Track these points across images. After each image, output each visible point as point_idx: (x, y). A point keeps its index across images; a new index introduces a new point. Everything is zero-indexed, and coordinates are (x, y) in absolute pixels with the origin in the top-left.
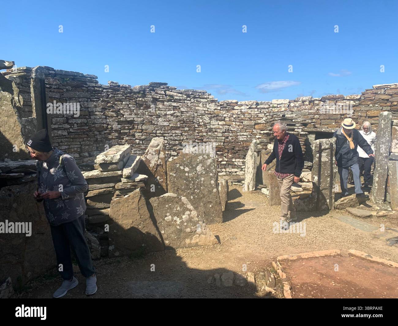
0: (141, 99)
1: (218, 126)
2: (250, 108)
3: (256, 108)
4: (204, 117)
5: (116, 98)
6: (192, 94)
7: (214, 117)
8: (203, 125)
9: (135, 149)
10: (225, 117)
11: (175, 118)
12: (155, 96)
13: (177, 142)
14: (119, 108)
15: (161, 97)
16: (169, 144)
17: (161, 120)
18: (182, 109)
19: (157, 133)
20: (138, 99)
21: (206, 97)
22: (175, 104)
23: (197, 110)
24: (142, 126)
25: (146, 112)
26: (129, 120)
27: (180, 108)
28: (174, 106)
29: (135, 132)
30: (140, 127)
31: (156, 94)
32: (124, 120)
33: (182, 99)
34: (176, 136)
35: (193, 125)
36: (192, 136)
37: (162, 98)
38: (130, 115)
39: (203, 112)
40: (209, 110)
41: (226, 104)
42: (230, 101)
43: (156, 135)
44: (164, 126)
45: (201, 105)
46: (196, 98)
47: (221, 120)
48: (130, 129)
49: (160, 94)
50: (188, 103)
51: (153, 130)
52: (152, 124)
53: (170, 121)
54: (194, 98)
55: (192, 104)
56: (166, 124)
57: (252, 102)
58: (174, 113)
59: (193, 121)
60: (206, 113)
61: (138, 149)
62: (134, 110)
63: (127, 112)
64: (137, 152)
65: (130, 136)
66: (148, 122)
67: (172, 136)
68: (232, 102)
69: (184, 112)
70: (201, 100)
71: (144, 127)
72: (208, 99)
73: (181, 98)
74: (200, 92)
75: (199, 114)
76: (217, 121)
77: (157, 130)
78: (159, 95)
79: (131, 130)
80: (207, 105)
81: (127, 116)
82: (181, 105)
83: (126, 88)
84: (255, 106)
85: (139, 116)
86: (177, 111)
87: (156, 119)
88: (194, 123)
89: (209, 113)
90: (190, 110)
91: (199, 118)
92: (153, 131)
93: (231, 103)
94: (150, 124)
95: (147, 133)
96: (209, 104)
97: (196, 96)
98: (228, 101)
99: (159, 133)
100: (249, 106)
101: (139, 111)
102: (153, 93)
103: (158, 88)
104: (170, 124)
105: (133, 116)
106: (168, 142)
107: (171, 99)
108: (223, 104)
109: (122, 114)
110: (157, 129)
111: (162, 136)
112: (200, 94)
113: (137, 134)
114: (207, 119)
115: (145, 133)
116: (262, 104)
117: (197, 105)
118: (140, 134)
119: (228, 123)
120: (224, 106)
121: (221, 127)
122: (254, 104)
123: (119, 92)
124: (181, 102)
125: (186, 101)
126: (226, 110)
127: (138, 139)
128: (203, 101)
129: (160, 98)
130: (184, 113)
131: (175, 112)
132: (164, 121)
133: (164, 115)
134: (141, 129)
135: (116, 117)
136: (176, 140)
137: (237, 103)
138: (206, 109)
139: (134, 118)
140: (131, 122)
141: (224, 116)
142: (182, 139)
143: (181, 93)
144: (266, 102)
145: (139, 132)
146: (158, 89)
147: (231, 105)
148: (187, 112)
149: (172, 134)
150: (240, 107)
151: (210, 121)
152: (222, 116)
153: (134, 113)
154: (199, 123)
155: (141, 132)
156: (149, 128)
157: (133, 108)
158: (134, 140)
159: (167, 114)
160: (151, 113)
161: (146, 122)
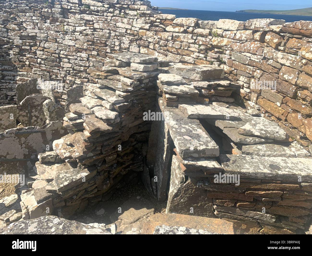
0: (46, 10)
2: (185, 32)
3: (192, 32)
4: (124, 38)
5: (19, 8)
6: (118, 3)
7: (137, 40)
8: (118, 50)
9: (35, 69)
10: (150, 42)
11: (83, 37)
12: (66, 7)
13: (82, 69)
14: (21, 20)
16: (74, 69)
17: (67, 38)
18: (96, 26)
19: (60, 54)
20: (43, 10)
21: (136, 7)
22: (89, 17)
23: (117, 27)
24: (45, 43)
25: (52, 26)
26: (31, 35)
27: (93, 24)
28: (87, 20)
29: (36, 50)
30: (42, 45)
31: (68, 4)
32: (26, 35)
33: (101, 10)
34: (81, 60)
35: (103, 49)
36: (100, 63)
37: (73, 9)
38: (33, 29)
39: (124, 31)
40: (133, 29)
41: (159, 21)
44: (69, 46)
45: (125, 20)
46: (124, 8)
47: (143, 47)
48: (31, 46)
50: (107, 17)
51: (56, 49)
52: (56, 42)
53: (76, 40)
54: (121, 9)
55: (114, 18)
56: (71, 43)
58: (85, 30)
59: (105, 43)
60: (128, 33)
61: (39, 69)
62: (37, 23)
63: (30, 26)
64: (37, 72)
65: (32, 53)
66: (52, 39)
67: (76, 59)
68: (167, 18)
69: (97, 29)
70: (130, 12)
71: (46, 45)
72: (138, 11)
73: (99, 9)
75: (117, 34)
77: (60, 50)
79: (33, 47)
80: (135, 20)
81: (30, 30)
82: (96, 18)
84: (192, 29)
85: (42, 31)
86: (88, 28)
87: (62, 35)
88: (106, 45)
89: (131, 34)
90: (108, 26)
91: (116, 40)
92: (56, 51)
93: (165, 20)
94: (55, 42)
95: (49, 52)
96: (138, 18)
97: (124, 6)
99: (62, 54)
100: (185, 28)
101: (44, 25)
104: (76, 44)
105: (37, 31)
106: (72, 67)
109: (25, 28)
110: (60, 48)
111: (66, 58)
112: (130, 3)
113: (38, 52)
114: (127, 42)
115: (46, 52)
117: (120, 19)
118: (42, 52)
120: (156, 24)
124: (98, 15)
125: (105, 14)
126: (155, 31)
127: (39, 58)
128: (132, 14)
129: (71, 9)
130: (97, 31)
131: (86, 28)
132: (71, 39)
133: (72, 32)
134: (43, 47)
135: (18, 30)
136: (81, 66)
137: (173, 20)
138: (129, 27)
139: (36, 33)
140: (34, 38)
141: (150, 40)
142: (87, 65)
143: (102, 2)
145: (41, 51)
147: (164, 23)
148: (102, 30)
149: (76, 57)
150: (174, 28)
151: (129, 46)
152: (147, 41)
153: (37, 27)
154: (114, 48)
155: (43, 50)
156: (53, 46)
157: (37, 21)
158: (36, 59)
159: (76, 30)
160: (57, 28)
161: (50, 39)
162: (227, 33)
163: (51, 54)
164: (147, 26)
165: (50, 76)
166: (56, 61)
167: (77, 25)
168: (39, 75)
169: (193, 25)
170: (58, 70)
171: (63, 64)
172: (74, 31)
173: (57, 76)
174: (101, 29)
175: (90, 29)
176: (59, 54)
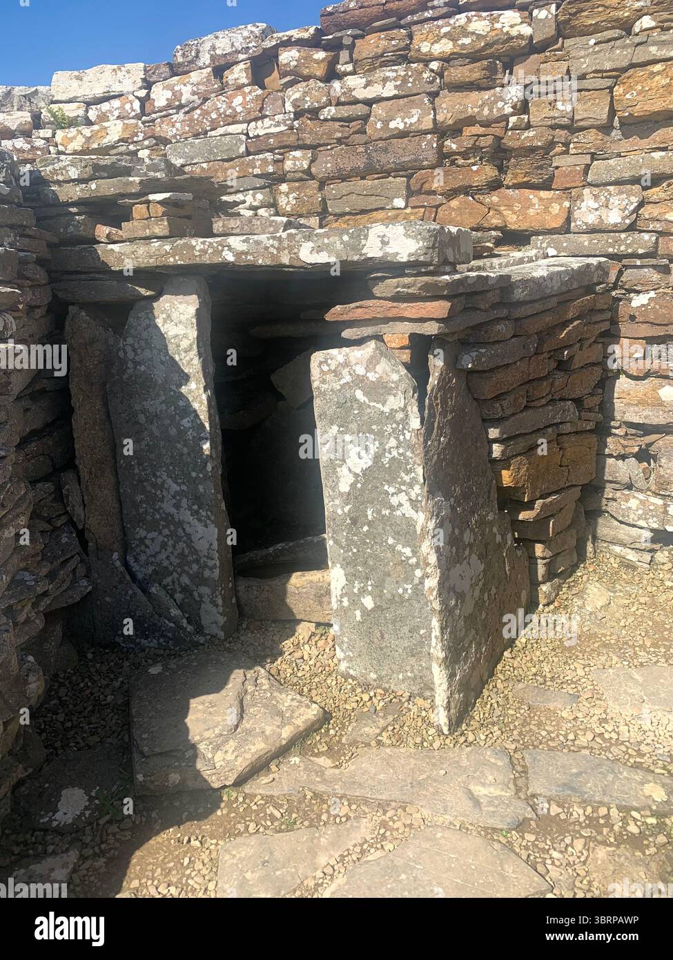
162: (105, 106)
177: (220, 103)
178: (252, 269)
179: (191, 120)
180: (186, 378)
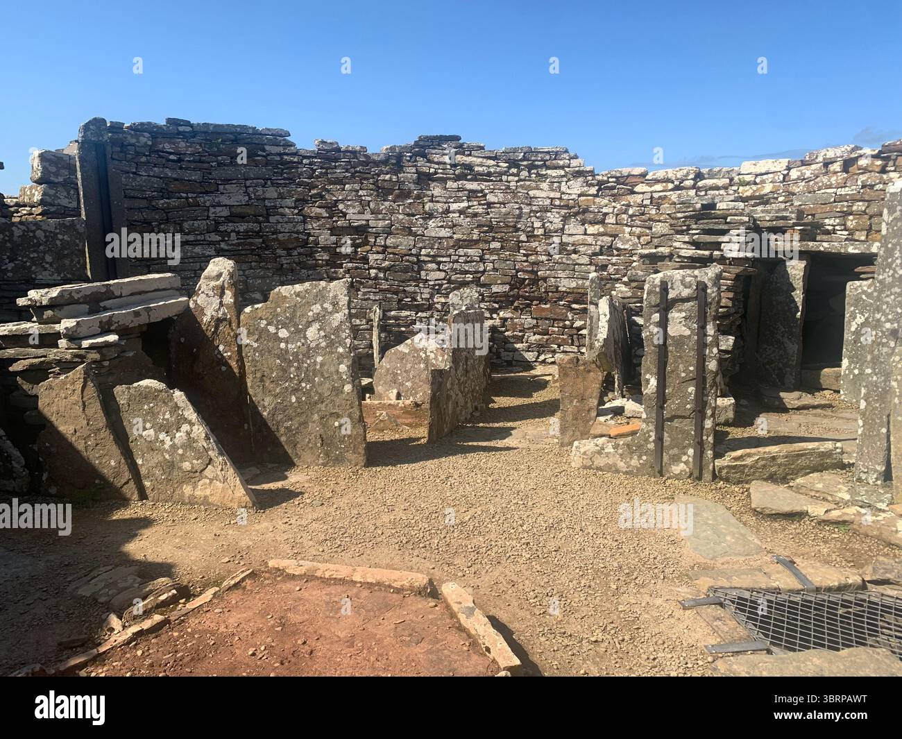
0: (388, 177)
1: (582, 237)
2: (677, 188)
3: (694, 187)
4: (549, 214)
5: (329, 176)
6: (524, 159)
7: (576, 214)
8: (542, 235)
9: (366, 290)
10: (606, 214)
11: (468, 219)
12: (425, 170)
13: (469, 277)
14: (334, 198)
15: (440, 171)
16: (450, 281)
17: (434, 225)
18: (491, 198)
19: (421, 255)
20: (382, 177)
21: (561, 163)
22: (473, 186)
23: (531, 198)
24: (387, 238)
25: (399, 206)
26: (356, 224)
27: (485, 195)
28: (471, 191)
29: (367, 252)
30: (380, 241)
31: (428, 164)
32: (345, 225)
33: (495, 173)
34: (466, 262)
35: (513, 237)
36: (508, 262)
37: (441, 173)
38: (359, 213)
39: (547, 202)
40: (566, 197)
41: (614, 179)
42: (625, 171)
43: (418, 258)
44: (440, 238)
45: (545, 186)
46: (537, 167)
47: (592, 223)
48: (358, 246)
49: (438, 163)
50: (509, 182)
51: (411, 247)
52: (411, 233)
53: (454, 226)
54: (530, 168)
55: (522, 183)
56: (444, 233)
57: (685, 172)
58: (469, 207)
59: (515, 226)
60: (555, 206)
61: (374, 290)
62: (369, 201)
63: (354, 207)
64: (370, 295)
65: (357, 260)
66: (401, 229)
67: (457, 261)
68: (632, 173)
69: (494, 203)
70: (549, 172)
71: (390, 241)
72: (567, 169)
73: (492, 170)
74: (548, 153)
75: (534, 208)
76: (583, 225)
77: (421, 249)
78: (437, 166)
79: (361, 247)
80: (563, 184)
81: (354, 215)
82: (489, 186)
83: (354, 153)
84: (692, 182)
85: (380, 216)
86: (475, 203)
87: (421, 221)
88: (517, 230)
89: (563, 206)
90: (513, 198)
91: (533, 219)
92: (411, 250)
93: (628, 176)
94: (407, 233)
95: (396, 254)
96: (569, 180)
97: (536, 163)
98: (621, 172)
99: (425, 255)
100: (677, 183)
101: (382, 205)
102: (421, 161)
103: (435, 148)
104: (454, 233)
105: (368, 216)
106: (446, 277)
107: (467, 172)
108: (605, 178)
109: (342, 212)
110: (421, 245)
111: (433, 262)
112: (548, 157)
113: (372, 257)
114: (556, 220)
115: (390, 254)
116: (712, 175)
117: (534, 184)
118: (380, 256)
119: (611, 229)
120: (609, 184)
121: (590, 240)
122: (689, 178)
123: (337, 164)
124: (492, 181)
125: (504, 178)
126: (612, 195)
127: (374, 268)
128: (554, 175)
129: (436, 173)
130: (495, 207)
131: (470, 204)
132: (442, 226)
133: (443, 213)
134: (382, 246)
135: (328, 218)
136: (467, 272)
137: (644, 175)
138: (558, 195)
139: (368, 221)
140: (361, 231)
141: (605, 210)
142: (481, 269)
143: (494, 158)
144: (724, 169)
145: (378, 253)
146: (434, 151)
147: (627, 181)
148: (504, 204)
149: (457, 257)
150: (651, 187)
151: (564, 226)
152: (599, 212)
153: (369, 210)
154: (533, 232)
155: (383, 252)
156: (404, 243)
157: (369, 199)
158: (366, 270)
159: (451, 209)
160: (410, 209)
161: (397, 229)
162: (765, 177)
163: (402, 257)
164: (593, 190)
165: (400, 301)
166: (413, 269)
167: (452, 200)
168: (376, 300)
169: (692, 176)
170: (415, 286)
171: (427, 275)
172: (448, 211)
173: (414, 299)
174: (500, 203)
175: (479, 204)
176: (418, 255)
177: (825, 179)
178: (830, 253)
179: (808, 185)
180: (794, 289)
